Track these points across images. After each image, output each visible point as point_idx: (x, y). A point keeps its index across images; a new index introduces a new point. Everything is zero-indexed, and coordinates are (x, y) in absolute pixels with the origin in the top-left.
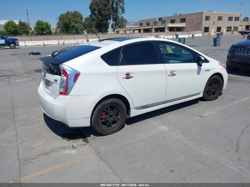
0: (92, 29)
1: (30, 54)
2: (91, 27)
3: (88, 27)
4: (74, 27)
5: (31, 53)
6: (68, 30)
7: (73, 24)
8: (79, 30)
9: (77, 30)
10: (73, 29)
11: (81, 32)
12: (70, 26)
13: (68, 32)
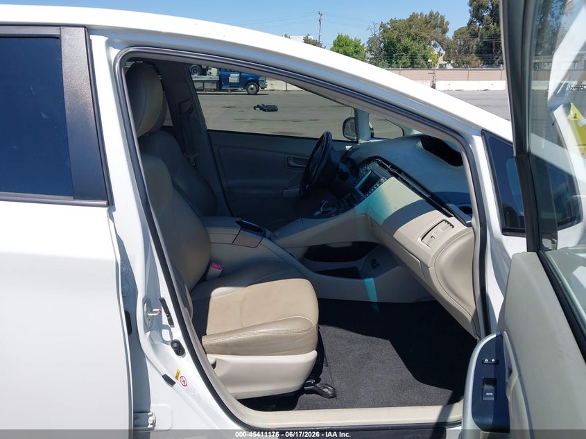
0: (468, 58)
1: (255, 108)
2: (467, 52)
3: (460, 52)
4: (406, 50)
5: (258, 106)
6: (392, 58)
7: (406, 41)
8: (419, 57)
9: (413, 57)
10: (402, 55)
11: (423, 62)
12: (398, 45)
13: (390, 62)
